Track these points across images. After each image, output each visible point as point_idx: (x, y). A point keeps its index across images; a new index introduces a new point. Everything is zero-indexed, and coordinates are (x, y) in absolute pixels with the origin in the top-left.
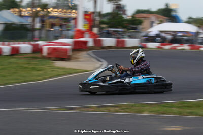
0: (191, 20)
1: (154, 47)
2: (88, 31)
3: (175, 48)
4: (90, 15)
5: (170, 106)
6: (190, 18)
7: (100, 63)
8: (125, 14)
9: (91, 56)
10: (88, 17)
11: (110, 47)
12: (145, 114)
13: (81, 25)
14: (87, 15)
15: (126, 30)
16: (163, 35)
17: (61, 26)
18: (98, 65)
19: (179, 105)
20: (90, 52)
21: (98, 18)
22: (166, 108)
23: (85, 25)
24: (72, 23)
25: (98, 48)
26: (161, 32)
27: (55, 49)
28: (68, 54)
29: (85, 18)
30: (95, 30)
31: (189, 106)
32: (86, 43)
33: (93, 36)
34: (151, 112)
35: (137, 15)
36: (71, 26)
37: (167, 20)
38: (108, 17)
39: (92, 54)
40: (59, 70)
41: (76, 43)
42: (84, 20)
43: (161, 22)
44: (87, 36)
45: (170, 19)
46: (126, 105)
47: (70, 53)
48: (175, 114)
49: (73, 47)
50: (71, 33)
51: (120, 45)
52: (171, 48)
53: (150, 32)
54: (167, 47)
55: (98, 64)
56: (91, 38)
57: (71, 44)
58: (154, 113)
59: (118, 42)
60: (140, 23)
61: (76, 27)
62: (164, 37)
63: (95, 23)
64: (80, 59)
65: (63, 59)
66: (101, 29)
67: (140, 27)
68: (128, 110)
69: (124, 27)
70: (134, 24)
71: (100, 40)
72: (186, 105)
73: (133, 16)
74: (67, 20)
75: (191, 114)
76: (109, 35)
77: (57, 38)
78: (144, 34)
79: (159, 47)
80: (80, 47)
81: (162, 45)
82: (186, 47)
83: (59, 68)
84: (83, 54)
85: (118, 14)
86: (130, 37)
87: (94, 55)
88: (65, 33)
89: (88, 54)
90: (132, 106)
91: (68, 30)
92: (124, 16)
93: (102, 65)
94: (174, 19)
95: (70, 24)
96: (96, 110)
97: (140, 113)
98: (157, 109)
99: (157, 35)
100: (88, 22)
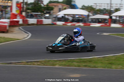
0: (84, 7)
1: (61, 24)
2: (18, 14)
3: (74, 25)
4: (20, 4)
5: (72, 61)
7: (28, 34)
9: (21, 30)
10: (18, 5)
11: (33, 24)
12: (57, 66)
13: (15, 11)
16: (66, 17)
17: (2, 11)
18: (26, 36)
19: (78, 61)
20: (21, 27)
21: (25, 6)
22: (70, 63)
23: (17, 11)
25: (26, 25)
26: (65, 15)
30: (24, 14)
31: (84, 61)
32: (18, 22)
33: (22, 17)
34: (60, 65)
36: (8, 11)
39: (21, 29)
41: (11, 22)
43: (65, 9)
44: (18, 17)
45: (70, 7)
47: (8, 28)
48: (76, 66)
49: (9, 24)
50: (8, 16)
52: (71, 25)
53: (58, 15)
54: (69, 24)
55: (26, 35)
56: (21, 18)
58: (63, 66)
59: (38, 21)
60: (52, 9)
61: (11, 12)
63: (23, 9)
64: (14, 32)
65: (3, 32)
66: (27, 13)
67: (52, 12)
68: (46, 64)
69: (41, 12)
70: (48, 10)
71: (27, 20)
73: (47, 5)
74: (6, 7)
75: (85, 66)
76: (32, 17)
78: (55, 16)
79: (64, 24)
80: (14, 24)
82: (81, 24)
83: (1, 38)
84: (16, 29)
85: (38, 4)
87: (23, 30)
88: (4, 15)
89: (20, 29)
90: (49, 61)
93: (28, 36)
97: (54, 66)
98: (64, 63)
99: (63, 16)
100: (18, 9)
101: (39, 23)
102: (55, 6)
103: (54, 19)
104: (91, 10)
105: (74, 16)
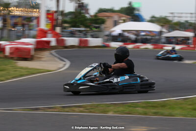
0: (153, 19)
2: (50, 30)
3: (138, 48)
4: (52, 14)
5: (135, 106)
6: (153, 17)
7: (64, 63)
8: (88, 14)
9: (53, 55)
10: (50, 16)
11: (73, 47)
12: (110, 114)
13: (44, 25)
14: (49, 14)
15: (88, 29)
16: (126, 34)
17: (23, 25)
18: (61, 65)
19: (144, 105)
20: (53, 52)
21: (60, 18)
22: (131, 108)
23: (47, 25)
24: (34, 23)
25: (61, 48)
26: (124, 31)
27: (17, 49)
28: (31, 54)
29: (48, 18)
30: (58, 30)
31: (154, 106)
32: (48, 42)
33: (56, 35)
34: (115, 112)
35: (100, 15)
36: (33, 25)
37: (130, 19)
38: (70, 16)
39: (54, 54)
40: (22, 70)
41: (38, 43)
42: (46, 19)
43: (125, 21)
44: (50, 35)
45: (132, 18)
46: (91, 106)
47: (33, 53)
48: (140, 114)
49: (35, 47)
50: (33, 33)
51: (83, 45)
52: (134, 48)
53: (114, 31)
54: (131, 46)
55: (61, 64)
56: (54, 37)
57: (33, 43)
58: (119, 114)
59: (81, 41)
60: (103, 22)
61: (38, 26)
62: (128, 36)
63: (57, 23)
64: (43, 59)
65: (25, 59)
66: (64, 28)
67: (103, 26)
68: (92, 110)
69: (86, 27)
70: (97, 23)
71: (63, 39)
72: (150, 105)
73: (95, 16)
74: (30, 19)
75: (156, 114)
76: (72, 34)
77: (19, 38)
78: (107, 33)
80: (43, 46)
81: (125, 44)
82: (149, 46)
83: (22, 68)
84: (46, 54)
85: (80, 13)
86: (93, 36)
87: (57, 55)
88: (27, 32)
89: (51, 54)
90: (97, 106)
91: (30, 30)
92: (87, 15)
93: (65, 65)
94: (137, 18)
95: (32, 24)
96: (61, 111)
97: (105, 113)
98: (121, 109)
99: (120, 34)
100: (50, 21)
102: (108, 17)
103: (106, 38)
104: (165, 24)
105: (137, 33)
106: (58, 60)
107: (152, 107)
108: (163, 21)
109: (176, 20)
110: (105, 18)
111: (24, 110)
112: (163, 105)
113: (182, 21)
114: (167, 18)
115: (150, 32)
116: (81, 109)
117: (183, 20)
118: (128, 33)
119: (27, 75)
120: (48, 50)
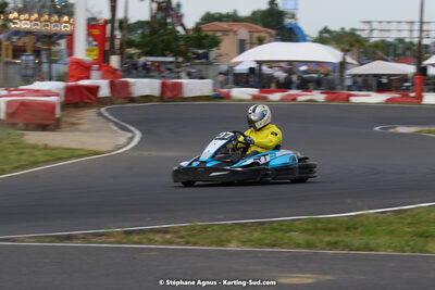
0: (326, 35)
1: (249, 97)
2: (96, 62)
3: (294, 100)
5: (288, 228)
6: (326, 30)
7: (130, 135)
8: (181, 25)
9: (105, 117)
10: (96, 32)
11: (147, 98)
12: (232, 247)
13: (83, 50)
14: (94, 26)
15: (180, 59)
16: (265, 69)
17: (37, 53)
18: (122, 140)
19: (305, 226)
20: (103, 110)
21: (118, 34)
22: (279, 234)
23: (89, 50)
25: (120, 100)
26: (260, 63)
27: (24, 104)
28: (56, 116)
29: (90, 34)
30: (115, 61)
31: (330, 228)
32: (94, 90)
33: (110, 73)
34: (244, 243)
35: (204, 27)
36: (59, 51)
37: (271, 36)
38: (139, 32)
39: (106, 114)
40: (37, 153)
41: (69, 90)
43: (261, 42)
44: (95, 74)
45: (278, 35)
46: (192, 229)
47: (58, 112)
48: (298, 246)
49: (62, 99)
51: (171, 93)
52: (283, 100)
53: (238, 63)
54: (276, 96)
55: (122, 137)
56: (103, 78)
57: (62, 93)
59: (164, 85)
60: (215, 43)
61: (71, 54)
62: (270, 75)
63: (112, 45)
64: (82, 127)
65: (44, 128)
66: (125, 58)
67: (213, 53)
68: (192, 239)
69: (176, 55)
70: (200, 47)
71: (126, 83)
72: (319, 225)
73: (197, 29)
74: (51, 39)
75: (334, 245)
76: (146, 71)
77: (28, 80)
78: (224, 68)
79: (255, 97)
80: (80, 98)
81: (262, 92)
82: (318, 96)
83: (35, 147)
84: (89, 114)
85: (165, 24)
86: (190, 76)
87: (110, 117)
88: (45, 67)
89: (100, 114)
91: (56, 62)
92: (179, 29)
93: (131, 139)
94: (290, 34)
95: (55, 48)
96: (124, 241)
98: (256, 235)
99: (252, 69)
100: (95, 43)
101: (169, 94)
102: (226, 32)
103: (221, 78)
104: (351, 45)
105: (291, 66)
106: (115, 128)
107: (325, 229)
108: (347, 40)
109: (376, 37)
110: (219, 34)
111: (39, 239)
112: (350, 226)
113: (391, 40)
114: (358, 33)
115: (319, 63)
116: (168, 236)
117: (391, 37)
118: (271, 68)
119: (47, 162)
120: (95, 107)
